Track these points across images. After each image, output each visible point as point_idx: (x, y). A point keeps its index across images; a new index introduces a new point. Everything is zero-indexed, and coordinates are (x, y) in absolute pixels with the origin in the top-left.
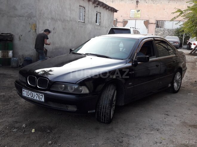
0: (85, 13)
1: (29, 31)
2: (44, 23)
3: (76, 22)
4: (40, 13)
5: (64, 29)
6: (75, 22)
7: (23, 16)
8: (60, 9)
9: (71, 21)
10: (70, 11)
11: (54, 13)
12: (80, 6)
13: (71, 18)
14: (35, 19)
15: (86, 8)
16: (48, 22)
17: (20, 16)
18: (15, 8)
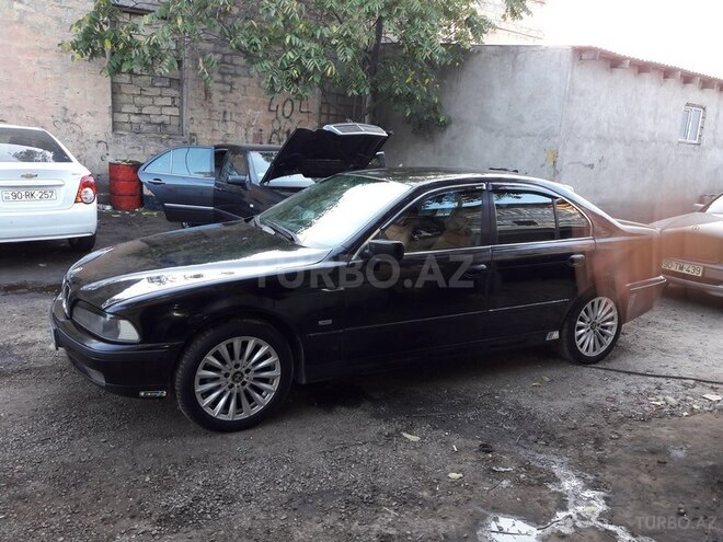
0: (703, 122)
1: (543, 165)
2: (577, 148)
3: (670, 142)
4: (571, 128)
5: (629, 160)
6: (667, 144)
7: (535, 135)
8: (625, 115)
9: (655, 141)
10: (655, 119)
11: (605, 125)
12: (688, 105)
13: (654, 134)
14: (556, 140)
15: (707, 109)
16: (586, 146)
17: (529, 135)
18: (521, 120)
